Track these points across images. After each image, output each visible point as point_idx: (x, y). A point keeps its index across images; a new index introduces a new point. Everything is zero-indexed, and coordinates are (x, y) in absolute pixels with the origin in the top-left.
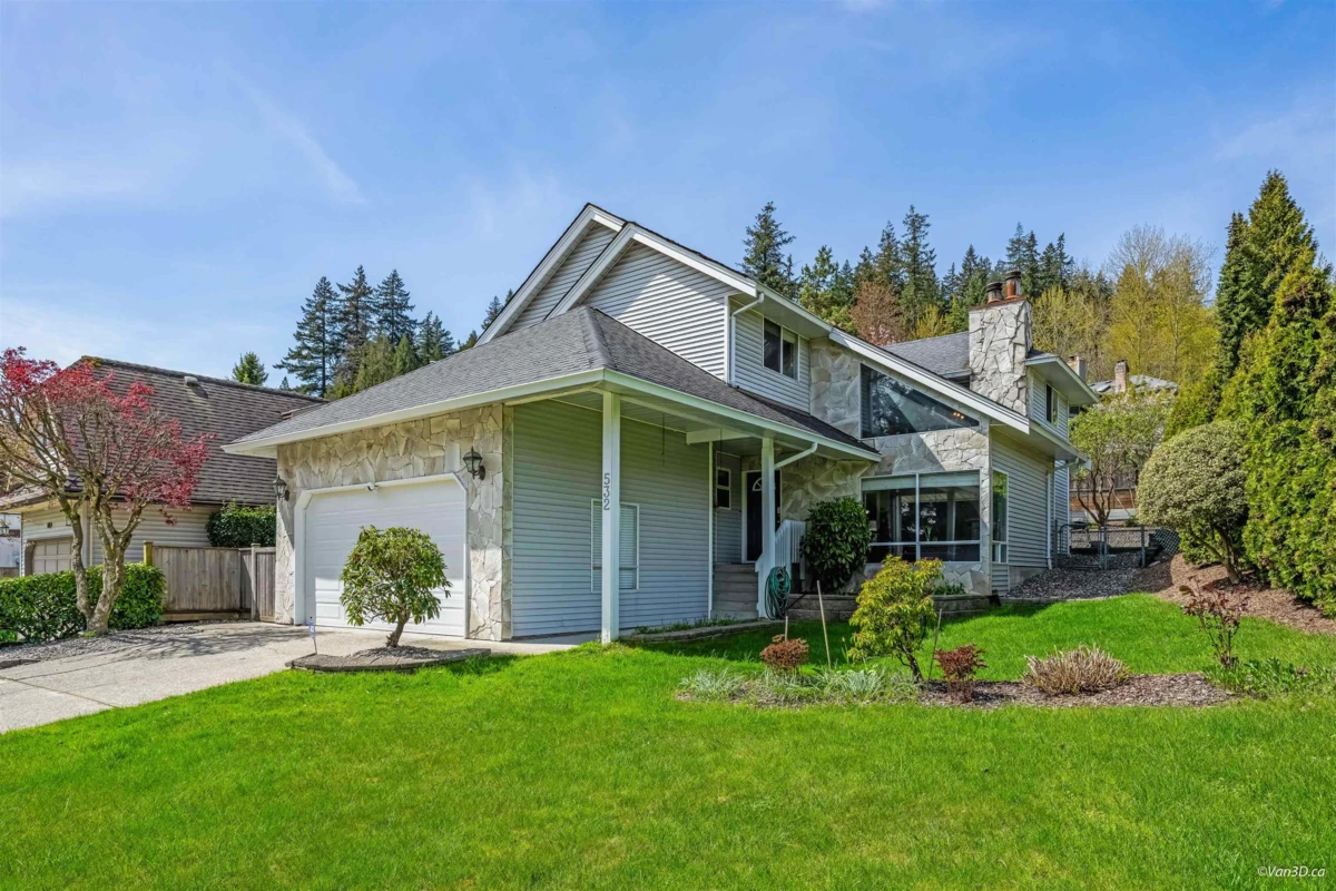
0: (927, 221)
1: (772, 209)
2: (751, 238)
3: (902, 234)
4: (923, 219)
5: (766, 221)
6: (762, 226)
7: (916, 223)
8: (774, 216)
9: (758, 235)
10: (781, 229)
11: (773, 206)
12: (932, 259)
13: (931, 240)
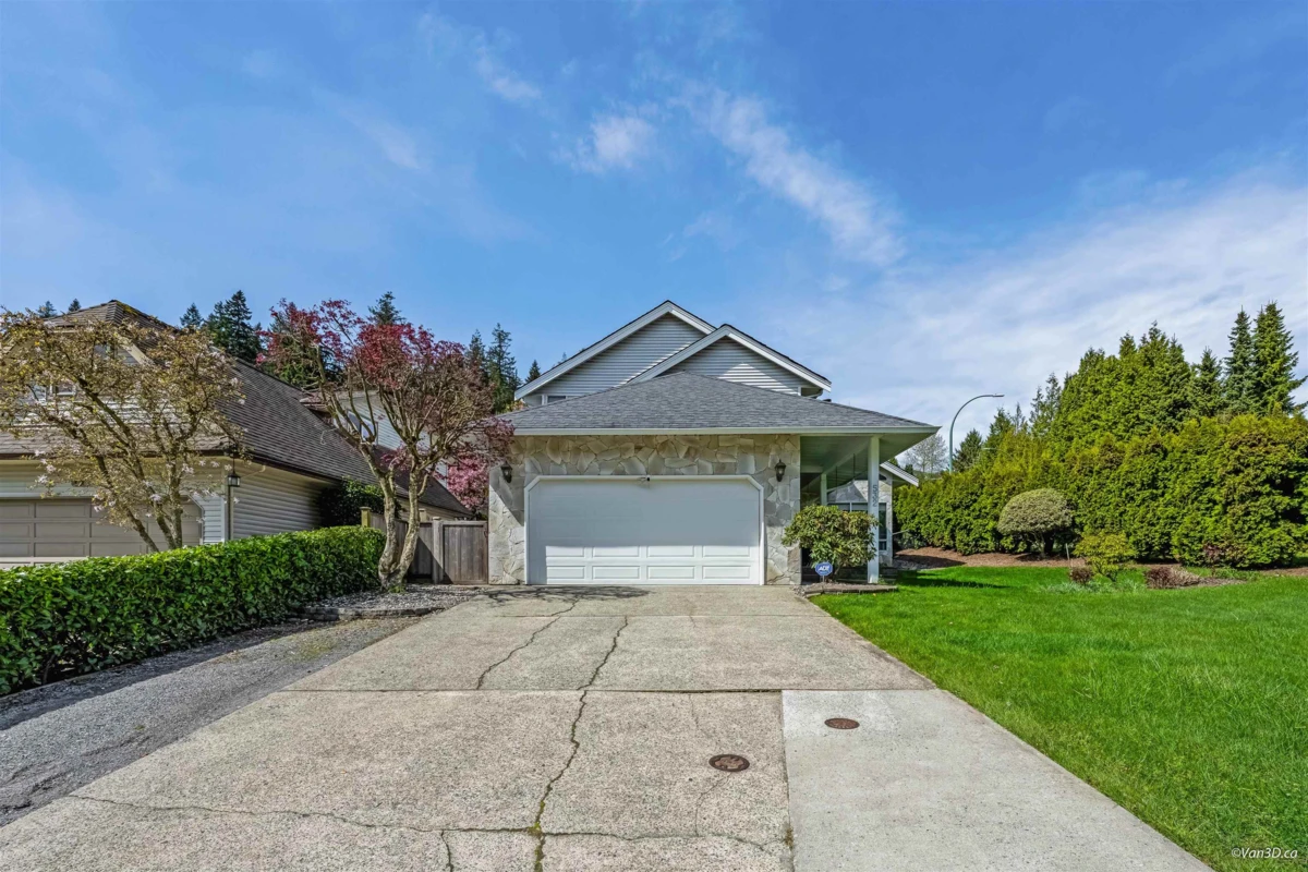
0: (509, 337)
1: (392, 298)
2: (373, 316)
3: (488, 343)
4: (507, 334)
5: (386, 304)
6: (383, 309)
7: (501, 336)
8: (393, 303)
9: (380, 315)
10: (400, 315)
11: (393, 295)
12: (513, 363)
13: (511, 350)
